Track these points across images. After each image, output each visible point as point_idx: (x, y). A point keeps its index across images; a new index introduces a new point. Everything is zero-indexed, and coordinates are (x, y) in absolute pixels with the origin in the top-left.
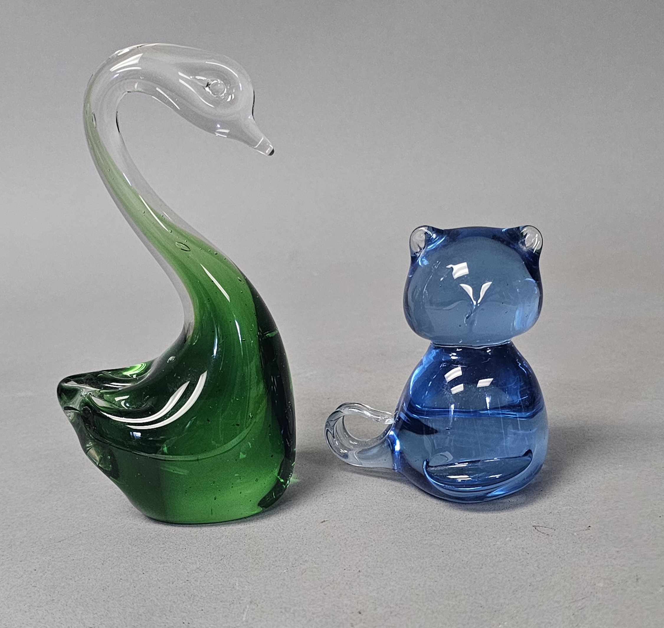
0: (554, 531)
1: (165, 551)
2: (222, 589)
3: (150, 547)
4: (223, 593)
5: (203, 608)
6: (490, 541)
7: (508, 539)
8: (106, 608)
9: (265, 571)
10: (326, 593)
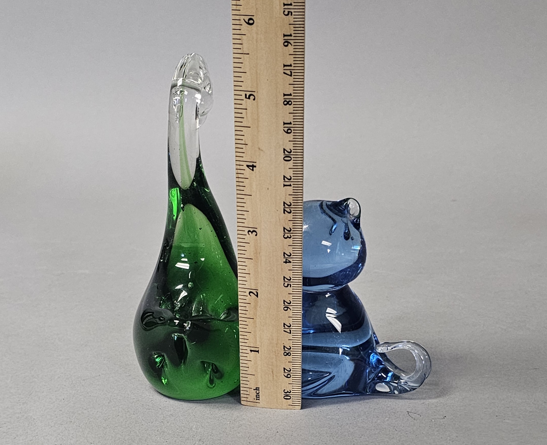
0: (419, 417)
1: (152, 402)
2: (184, 429)
3: (143, 397)
4: (184, 431)
5: (167, 441)
6: (374, 419)
7: (387, 419)
8: (105, 432)
9: (215, 420)
10: (250, 442)
